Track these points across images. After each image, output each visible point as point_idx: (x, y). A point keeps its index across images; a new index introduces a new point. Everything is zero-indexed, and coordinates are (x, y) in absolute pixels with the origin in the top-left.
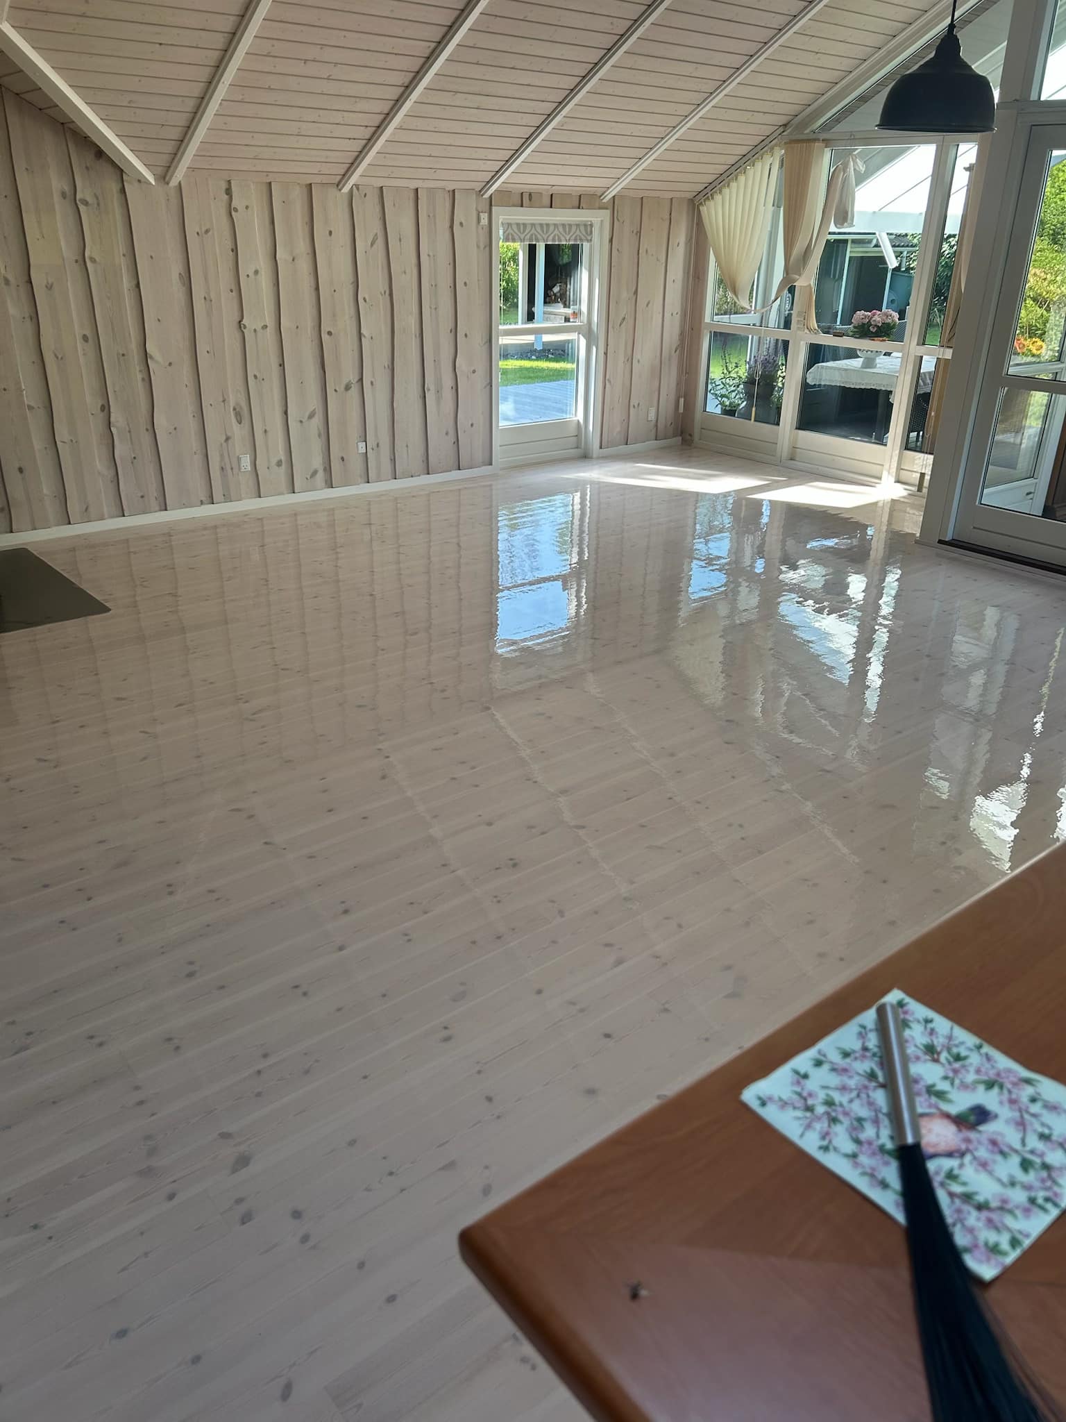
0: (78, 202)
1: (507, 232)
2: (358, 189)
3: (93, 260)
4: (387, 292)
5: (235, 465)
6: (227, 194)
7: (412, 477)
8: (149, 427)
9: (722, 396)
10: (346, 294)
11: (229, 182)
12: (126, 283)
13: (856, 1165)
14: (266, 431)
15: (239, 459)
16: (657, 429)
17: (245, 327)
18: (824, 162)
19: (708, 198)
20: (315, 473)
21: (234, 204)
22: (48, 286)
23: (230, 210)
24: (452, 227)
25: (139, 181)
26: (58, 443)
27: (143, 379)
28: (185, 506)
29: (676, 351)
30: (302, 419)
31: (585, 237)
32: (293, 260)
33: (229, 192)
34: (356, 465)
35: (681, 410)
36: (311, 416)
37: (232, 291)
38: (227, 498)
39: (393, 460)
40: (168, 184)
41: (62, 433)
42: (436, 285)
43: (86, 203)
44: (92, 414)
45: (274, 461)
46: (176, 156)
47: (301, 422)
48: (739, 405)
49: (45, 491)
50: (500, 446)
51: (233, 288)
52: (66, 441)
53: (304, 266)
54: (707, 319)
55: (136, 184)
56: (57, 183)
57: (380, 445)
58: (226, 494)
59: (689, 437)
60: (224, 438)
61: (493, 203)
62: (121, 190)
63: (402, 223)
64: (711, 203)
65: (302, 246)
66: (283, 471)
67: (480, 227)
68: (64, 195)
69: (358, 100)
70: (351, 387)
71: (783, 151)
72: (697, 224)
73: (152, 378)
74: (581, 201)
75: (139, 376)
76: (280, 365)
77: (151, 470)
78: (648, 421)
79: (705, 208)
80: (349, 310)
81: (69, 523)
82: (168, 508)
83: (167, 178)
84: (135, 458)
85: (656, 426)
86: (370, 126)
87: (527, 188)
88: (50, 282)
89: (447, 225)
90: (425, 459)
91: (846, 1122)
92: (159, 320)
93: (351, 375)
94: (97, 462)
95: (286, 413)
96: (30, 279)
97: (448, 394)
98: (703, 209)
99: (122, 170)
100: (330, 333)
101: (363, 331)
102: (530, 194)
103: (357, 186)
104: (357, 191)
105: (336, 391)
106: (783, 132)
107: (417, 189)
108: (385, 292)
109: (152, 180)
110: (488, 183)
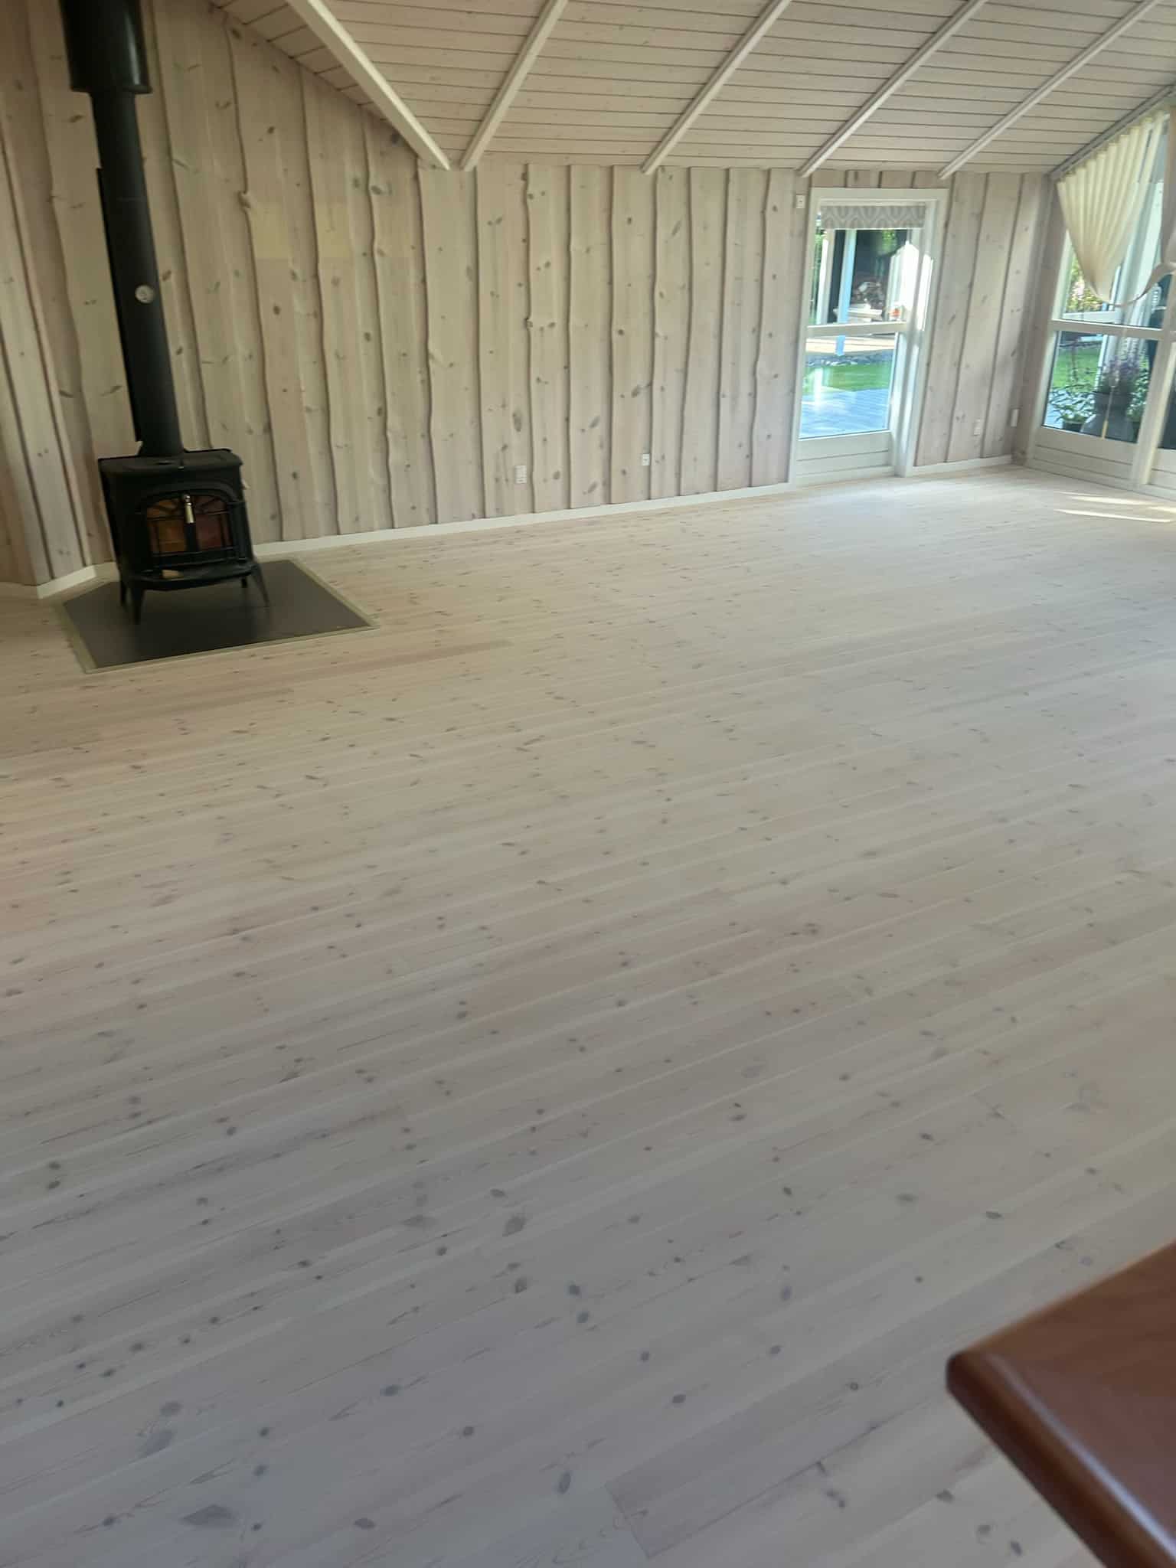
0: (370, 190)
1: (827, 217)
2: (663, 171)
3: (381, 253)
4: (687, 287)
5: (510, 477)
6: (523, 179)
7: (697, 493)
8: (425, 434)
9: (1066, 408)
10: (643, 287)
11: (526, 166)
12: (412, 278)
14: (545, 440)
15: (515, 470)
16: (983, 446)
17: (531, 325)
19: (1068, 173)
20: (593, 487)
21: (530, 190)
22: (335, 281)
23: (526, 197)
24: (763, 212)
25: (434, 167)
26: (332, 448)
27: (422, 381)
28: (456, 519)
29: (1013, 354)
30: (583, 428)
31: (916, 221)
32: (588, 251)
33: (525, 177)
34: (638, 479)
35: (1014, 423)
36: (594, 424)
37: (520, 285)
38: (500, 512)
39: (679, 475)
40: (463, 169)
41: (337, 438)
42: (741, 278)
43: (378, 192)
44: (369, 418)
45: (552, 472)
46: (472, 138)
47: (583, 430)
48: (1086, 418)
49: (317, 499)
50: (798, 462)
51: (522, 282)
52: (341, 446)
53: (598, 257)
54: (1055, 317)
55: (430, 170)
56: (351, 170)
57: (665, 457)
58: (499, 508)
59: (1021, 455)
60: (501, 447)
61: (813, 184)
62: (414, 176)
63: (708, 209)
64: (1071, 179)
65: (598, 236)
66: (559, 485)
67: (796, 212)
68: (356, 183)
69: (673, 68)
70: (639, 393)
71: (1167, 116)
72: (1052, 204)
73: (432, 380)
74: (914, 179)
75: (419, 378)
76: (565, 368)
77: (424, 478)
78: (973, 435)
79: (1063, 184)
80: (643, 306)
81: (339, 534)
82: (439, 521)
83: (462, 163)
84: (408, 465)
85: (983, 441)
86: (684, 99)
87: (853, 166)
88: (336, 277)
89: (759, 208)
90: (713, 474)
92: (443, 317)
93: (639, 379)
94: (370, 469)
95: (567, 420)
96: (317, 273)
97: (744, 401)
98: (1062, 187)
99: (417, 155)
100: (621, 332)
101: (658, 330)
102: (856, 173)
103: (662, 167)
104: (662, 173)
105: (622, 395)
106: (1169, 93)
107: (728, 169)
108: (684, 286)
109: (447, 166)
110: (810, 160)
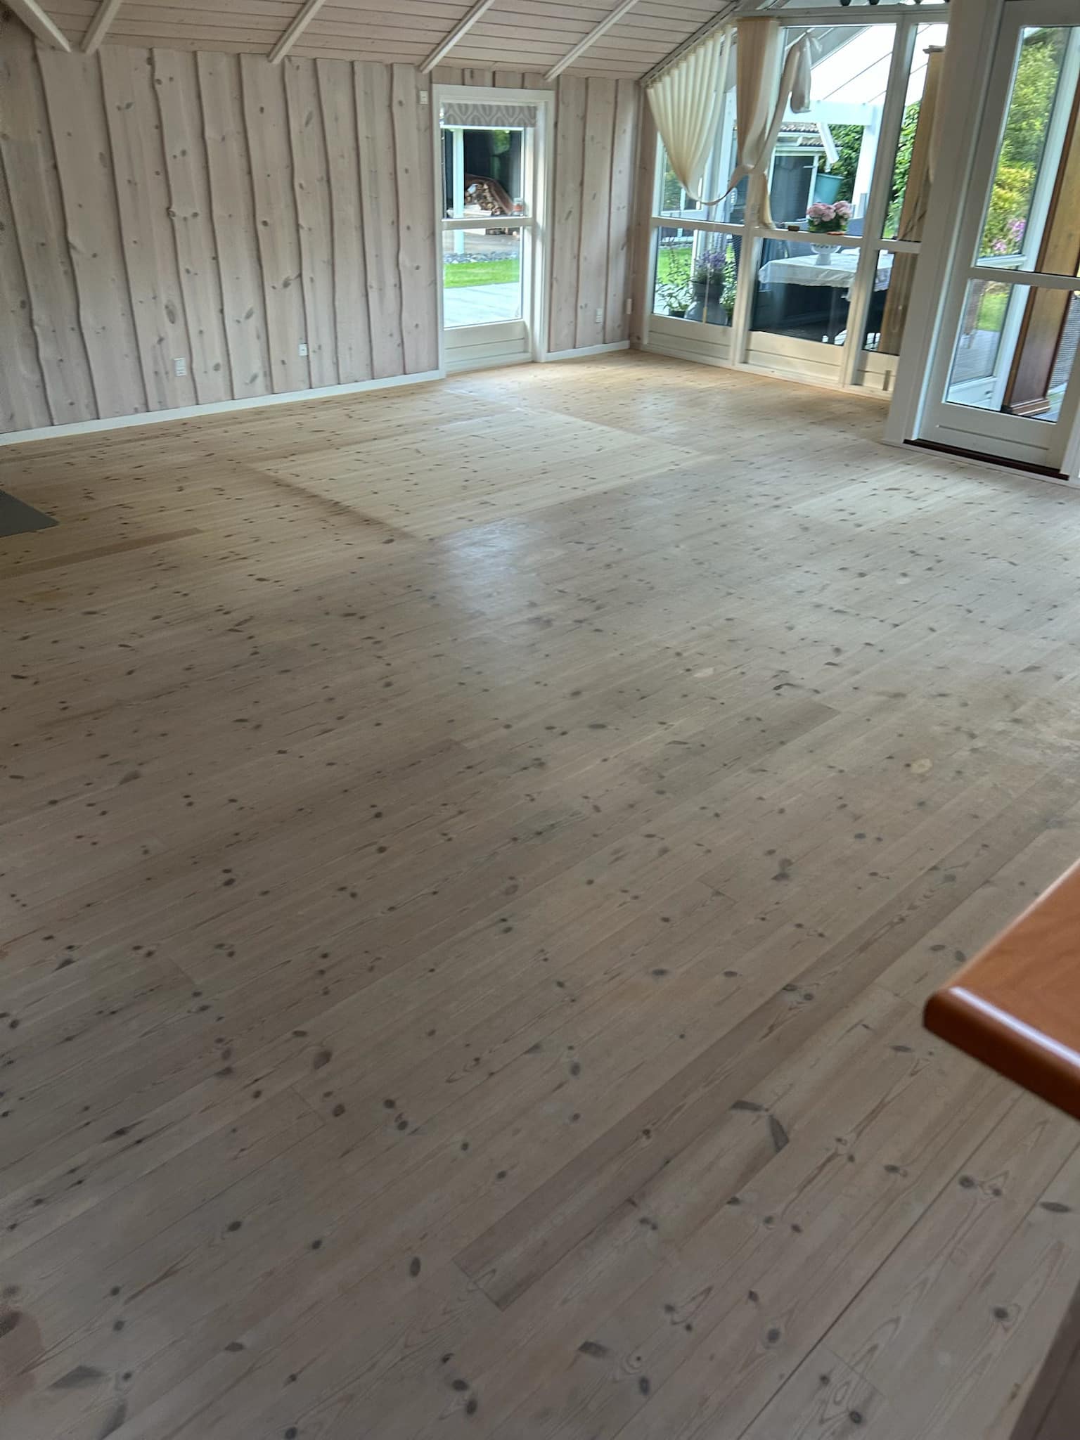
1: (448, 113)
2: (290, 60)
3: (5, 138)
4: (325, 179)
5: (170, 370)
6: (149, 64)
7: (356, 382)
8: (75, 326)
9: (671, 296)
10: (281, 177)
11: (151, 50)
12: (43, 165)
14: (201, 332)
15: (174, 363)
16: (604, 332)
17: (174, 215)
18: (779, 43)
19: (655, 80)
20: (254, 378)
21: (158, 75)
23: (153, 82)
24: (390, 106)
25: (53, 47)
27: (66, 272)
28: (119, 413)
29: (623, 248)
30: (239, 319)
31: (528, 121)
32: (223, 139)
33: (150, 61)
34: (298, 370)
35: (629, 312)
36: (248, 316)
37: (157, 173)
38: (163, 406)
39: (337, 364)
40: (84, 51)
42: (375, 172)
44: (12, 311)
45: (211, 364)
47: (238, 322)
48: (687, 306)
50: (446, 349)
51: (160, 170)
53: (235, 146)
54: (655, 215)
55: (50, 51)
57: (322, 347)
58: (162, 401)
59: (637, 342)
60: (156, 339)
61: (434, 80)
62: (33, 58)
63: (337, 99)
64: (659, 85)
65: (232, 126)
66: (221, 376)
67: (420, 107)
70: (290, 284)
71: (735, 29)
72: (644, 108)
73: (76, 270)
74: (527, 79)
75: (62, 269)
76: (213, 258)
77: (80, 373)
78: (596, 323)
79: (652, 90)
80: (285, 198)
82: (101, 415)
83: (83, 46)
84: (61, 361)
85: (604, 328)
87: (468, 64)
89: (386, 102)
90: (369, 362)
92: (80, 206)
93: (289, 272)
94: (20, 365)
95: (222, 311)
97: (390, 292)
98: (651, 92)
99: (36, 35)
100: (265, 223)
101: (301, 222)
102: (472, 71)
103: (289, 58)
104: (289, 64)
105: (274, 288)
106: (735, 8)
107: (353, 62)
108: (322, 178)
109: (68, 48)
110: (428, 57)
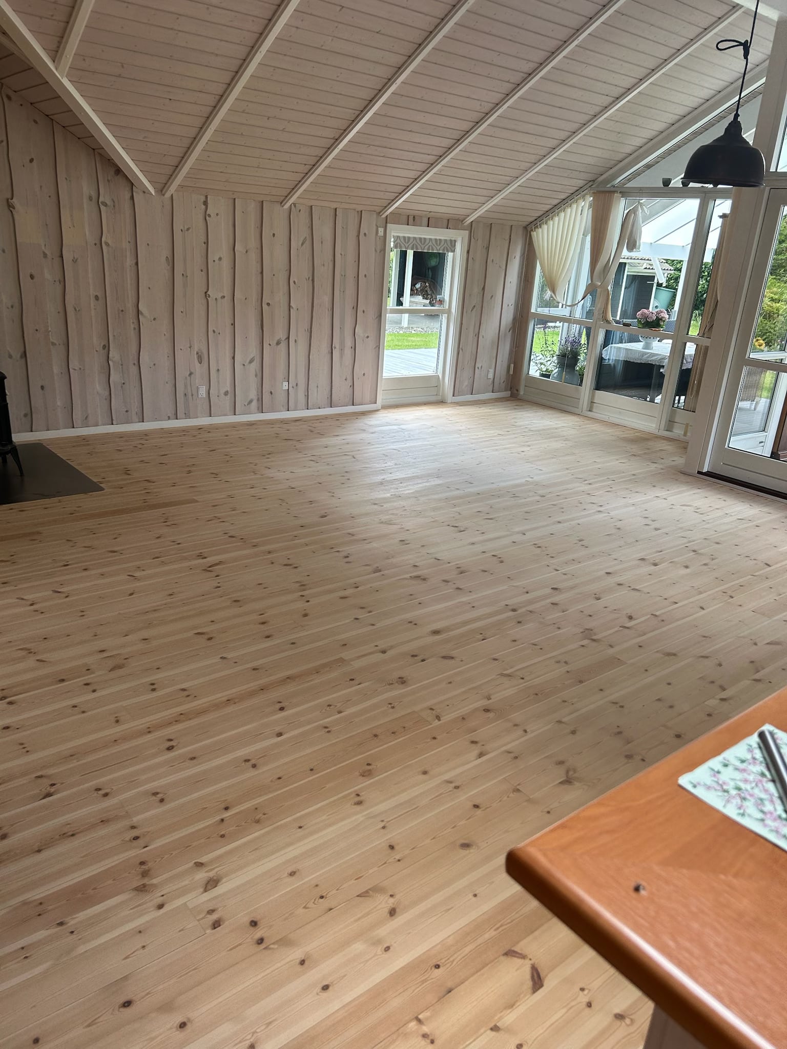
0: (100, 203)
1: (396, 242)
2: (295, 206)
3: (107, 244)
4: (311, 279)
5: (194, 393)
6: (204, 205)
7: (319, 408)
8: (136, 362)
9: (541, 364)
10: (283, 277)
11: (206, 197)
12: (129, 261)
13: (765, 826)
14: (218, 370)
15: (198, 388)
16: (493, 385)
17: (209, 297)
18: (620, 208)
19: (537, 227)
20: (251, 402)
21: (209, 212)
22: (74, 260)
23: (206, 216)
24: (358, 236)
25: (144, 192)
26: (71, 369)
27: (135, 329)
28: (156, 420)
29: (509, 331)
30: (244, 363)
31: (450, 248)
32: (247, 252)
33: (205, 203)
34: (281, 398)
35: (511, 372)
36: (251, 362)
37: (202, 271)
38: (187, 416)
39: (307, 396)
40: (164, 195)
41: (74, 363)
42: (345, 276)
43: (105, 205)
44: (97, 351)
45: (222, 391)
46: (171, 177)
47: (244, 365)
48: (552, 371)
49: (59, 403)
50: (383, 390)
51: (203, 269)
52: (76, 368)
53: (254, 256)
54: (533, 310)
55: (141, 194)
56: (87, 189)
57: (298, 384)
58: (186, 413)
59: (516, 392)
60: (189, 373)
61: (388, 222)
62: (131, 197)
63: (323, 231)
64: (540, 230)
65: (253, 243)
66: (228, 399)
67: (378, 238)
68: (90, 198)
69: (302, 146)
70: (281, 343)
71: (592, 198)
72: (529, 244)
73: (141, 327)
74: (451, 222)
75: (132, 326)
76: (232, 324)
77: (135, 393)
78: (488, 379)
79: (535, 233)
80: (283, 289)
81: (73, 427)
82: (144, 421)
83: (163, 192)
84: (124, 383)
85: (493, 382)
86: (308, 165)
87: (412, 213)
88: (76, 257)
89: (355, 234)
90: (329, 396)
91: (753, 800)
92: (149, 288)
93: (281, 334)
94: (97, 386)
95: (234, 358)
96: (62, 254)
97: (348, 352)
99: (133, 183)
100: (268, 304)
101: (292, 304)
102: (414, 217)
103: (294, 204)
104: (294, 208)
105: (270, 345)
106: (592, 185)
107: (336, 209)
108: (309, 278)
109: (153, 192)
110: (386, 207)
